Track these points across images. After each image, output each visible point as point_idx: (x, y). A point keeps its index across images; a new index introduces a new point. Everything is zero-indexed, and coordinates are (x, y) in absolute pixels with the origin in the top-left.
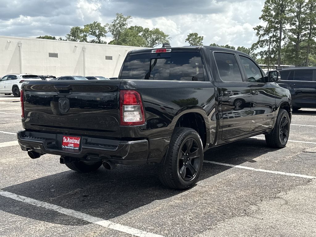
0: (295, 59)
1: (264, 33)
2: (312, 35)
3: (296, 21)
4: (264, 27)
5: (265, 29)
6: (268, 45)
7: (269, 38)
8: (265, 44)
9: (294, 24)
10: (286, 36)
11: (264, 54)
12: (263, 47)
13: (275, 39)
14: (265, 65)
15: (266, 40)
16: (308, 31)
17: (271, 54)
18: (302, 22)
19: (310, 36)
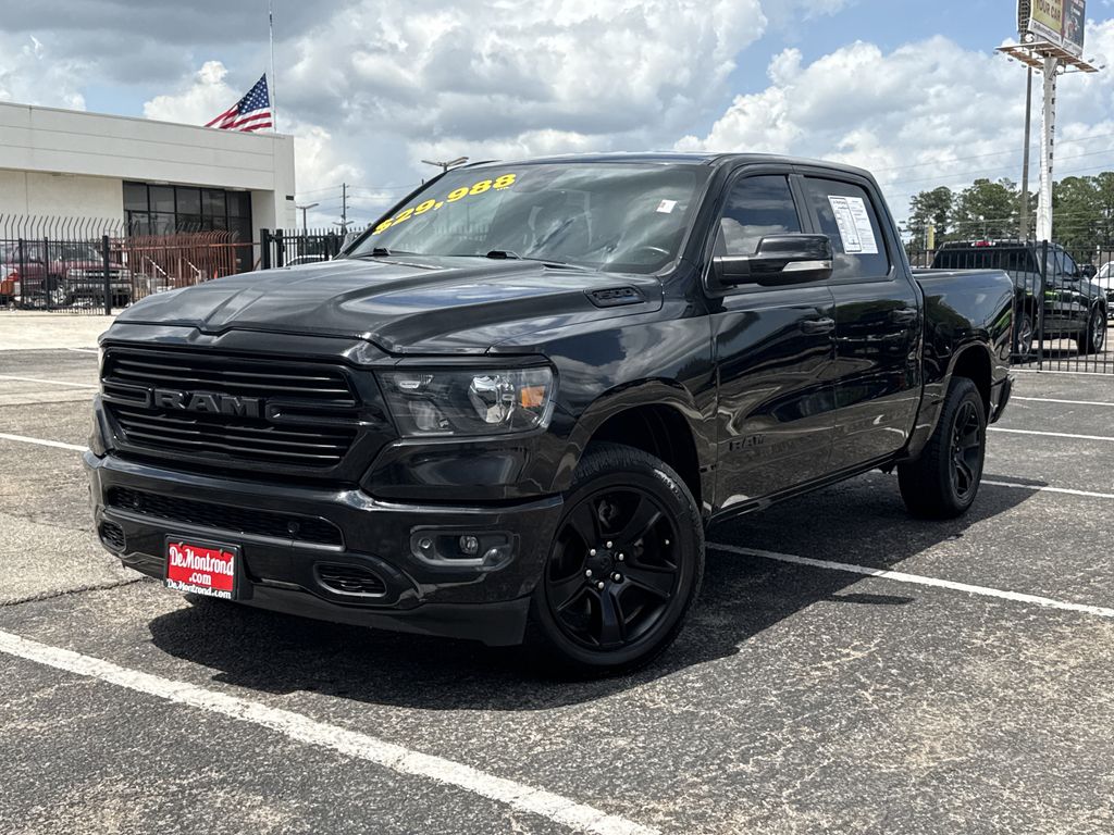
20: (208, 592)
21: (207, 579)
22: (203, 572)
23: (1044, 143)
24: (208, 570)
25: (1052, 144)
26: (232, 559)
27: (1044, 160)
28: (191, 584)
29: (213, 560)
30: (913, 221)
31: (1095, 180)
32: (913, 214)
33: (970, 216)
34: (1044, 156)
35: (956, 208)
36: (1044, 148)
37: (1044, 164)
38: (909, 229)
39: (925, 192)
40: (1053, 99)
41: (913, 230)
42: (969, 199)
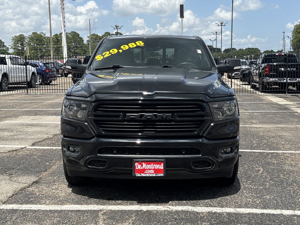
20: (154, 175)
21: (152, 171)
22: (150, 169)
23: (62, 22)
24: (152, 168)
25: (65, 22)
26: (162, 164)
27: (63, 27)
28: (146, 174)
29: (154, 165)
30: (13, 45)
31: (70, 34)
32: (13, 43)
33: (32, 44)
34: (63, 26)
35: (27, 41)
36: (62, 24)
37: (63, 29)
38: (12, 48)
39: (16, 36)
40: (64, 8)
41: (13, 48)
42: (31, 39)
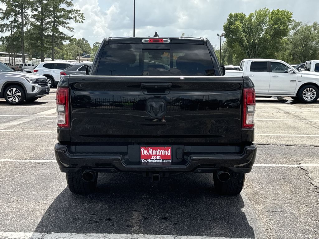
0: (40, 48)
1: (3, 16)
2: (56, 24)
3: (38, 7)
4: (3, 10)
5: (4, 12)
6: (9, 31)
7: (10, 23)
8: (6, 29)
9: (36, 10)
10: (28, 22)
11: (6, 40)
12: (4, 32)
13: (16, 24)
14: (7, 53)
15: (6, 24)
16: (52, 19)
17: (13, 41)
18: (45, 9)
19: (54, 24)
